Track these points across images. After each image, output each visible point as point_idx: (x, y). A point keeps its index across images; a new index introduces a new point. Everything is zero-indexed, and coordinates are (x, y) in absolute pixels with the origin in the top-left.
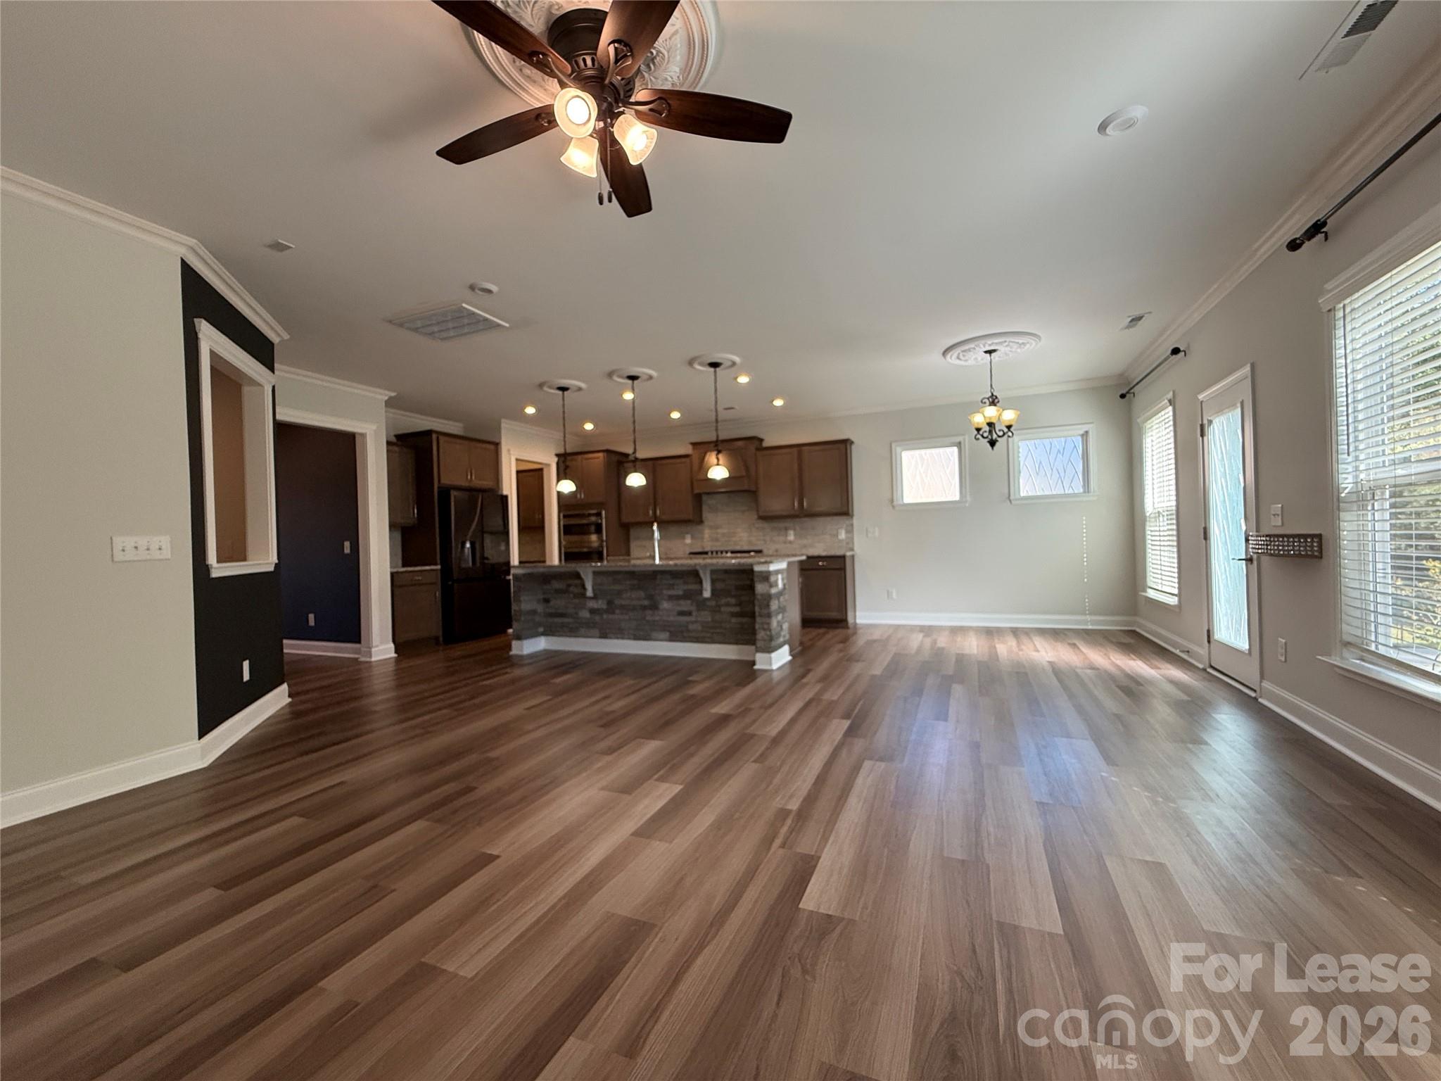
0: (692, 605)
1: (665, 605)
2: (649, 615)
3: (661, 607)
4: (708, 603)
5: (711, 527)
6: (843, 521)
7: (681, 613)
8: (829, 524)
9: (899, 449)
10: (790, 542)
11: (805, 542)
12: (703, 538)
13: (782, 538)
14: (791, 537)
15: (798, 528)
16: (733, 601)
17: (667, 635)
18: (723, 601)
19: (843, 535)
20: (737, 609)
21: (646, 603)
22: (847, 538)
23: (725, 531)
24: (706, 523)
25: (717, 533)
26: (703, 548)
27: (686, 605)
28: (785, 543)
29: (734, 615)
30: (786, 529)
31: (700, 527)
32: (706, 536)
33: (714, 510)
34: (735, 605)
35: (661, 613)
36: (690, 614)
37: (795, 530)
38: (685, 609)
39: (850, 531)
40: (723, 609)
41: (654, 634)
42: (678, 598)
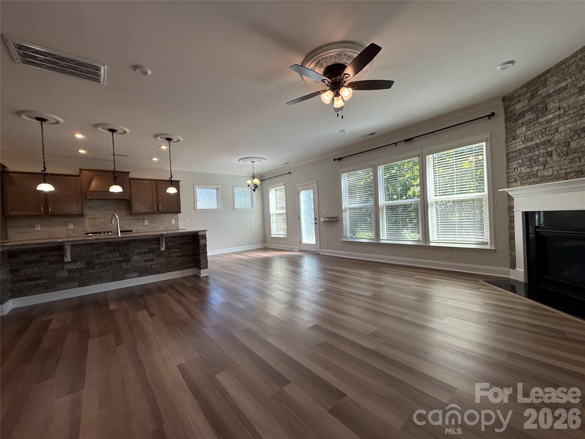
0: (154, 255)
1: (136, 258)
2: (124, 265)
3: (132, 259)
4: (164, 253)
5: (90, 219)
6: (174, 216)
7: (147, 261)
8: (167, 217)
9: (197, 187)
10: (146, 226)
11: (154, 225)
12: (84, 225)
13: (142, 224)
14: (146, 223)
15: (150, 219)
16: (178, 250)
17: (137, 274)
18: (173, 251)
19: (173, 222)
20: (181, 254)
21: (122, 258)
22: (175, 223)
23: (102, 221)
24: (86, 216)
25: (96, 222)
27: (149, 256)
28: (143, 226)
29: (178, 257)
30: (143, 219)
31: (82, 219)
32: (87, 224)
34: (179, 252)
35: (132, 263)
36: (153, 260)
37: (148, 220)
38: (150, 258)
39: (177, 220)
40: (172, 255)
41: (127, 275)
42: (144, 253)
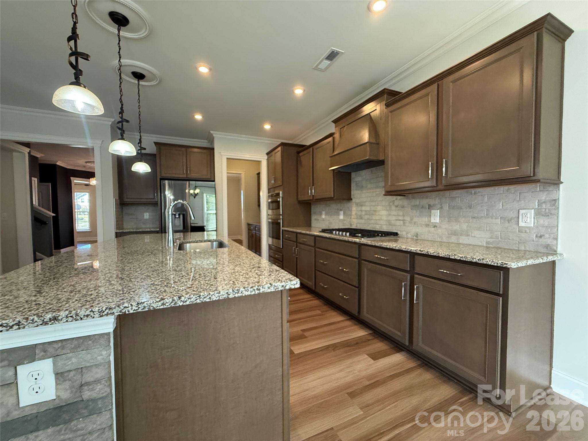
5: (357, 204)
10: (435, 226)
11: (456, 227)
12: (351, 215)
15: (446, 207)
19: (529, 220)
22: (539, 225)
24: (354, 200)
25: (361, 211)
26: (351, 225)
31: (349, 204)
32: (354, 213)
33: (361, 187)
37: (441, 209)
39: (548, 212)
